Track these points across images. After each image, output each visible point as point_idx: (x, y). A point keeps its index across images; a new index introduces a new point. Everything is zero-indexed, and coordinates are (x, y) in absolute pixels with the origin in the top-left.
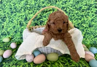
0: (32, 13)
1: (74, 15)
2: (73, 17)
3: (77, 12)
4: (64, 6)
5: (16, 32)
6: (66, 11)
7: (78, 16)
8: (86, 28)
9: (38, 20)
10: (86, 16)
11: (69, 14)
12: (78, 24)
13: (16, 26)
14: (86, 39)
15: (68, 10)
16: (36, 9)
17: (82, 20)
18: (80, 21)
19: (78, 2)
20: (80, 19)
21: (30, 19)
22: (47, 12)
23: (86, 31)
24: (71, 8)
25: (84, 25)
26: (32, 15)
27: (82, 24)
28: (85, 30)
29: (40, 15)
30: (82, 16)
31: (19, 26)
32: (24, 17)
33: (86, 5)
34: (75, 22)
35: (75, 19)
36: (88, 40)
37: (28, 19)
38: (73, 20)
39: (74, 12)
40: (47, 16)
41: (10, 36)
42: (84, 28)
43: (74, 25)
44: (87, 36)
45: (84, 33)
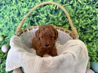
2: (81, 15)
6: (72, 5)
7: (89, 14)
8: (95, 31)
9: (34, 16)
11: (77, 10)
12: (86, 25)
15: (75, 5)
17: (93, 20)
18: (89, 22)
20: (91, 19)
21: (23, 14)
23: (96, 34)
24: (80, 1)
25: (94, 28)
26: (26, 10)
27: (92, 26)
28: (94, 34)
29: (37, 10)
30: (95, 14)
31: (12, 23)
32: (17, 11)
34: (82, 22)
35: (83, 18)
36: (95, 46)
37: (21, 15)
38: (81, 20)
39: (83, 9)
40: (45, 11)
41: (3, 34)
42: (93, 30)
43: (80, 26)
44: (95, 41)
45: (92, 37)
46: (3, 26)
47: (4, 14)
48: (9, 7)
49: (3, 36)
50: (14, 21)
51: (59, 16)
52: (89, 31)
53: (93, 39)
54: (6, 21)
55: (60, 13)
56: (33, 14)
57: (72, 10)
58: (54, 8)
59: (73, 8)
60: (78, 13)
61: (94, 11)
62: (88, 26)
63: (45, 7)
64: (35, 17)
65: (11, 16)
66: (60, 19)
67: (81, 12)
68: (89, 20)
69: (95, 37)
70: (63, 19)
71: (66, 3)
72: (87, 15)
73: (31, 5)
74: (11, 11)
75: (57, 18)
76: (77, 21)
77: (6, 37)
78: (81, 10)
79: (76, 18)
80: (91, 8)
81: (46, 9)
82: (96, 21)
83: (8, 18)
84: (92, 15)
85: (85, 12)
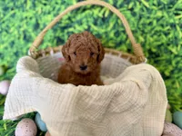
0: (49, 13)
1: (150, 24)
2: (149, 28)
3: (159, 14)
5: (16, 54)
7: (162, 26)
11: (140, 18)
12: (159, 46)
13: (17, 41)
14: (173, 83)
15: (137, 10)
16: (59, 1)
17: (170, 36)
18: (164, 39)
20: (166, 34)
21: (45, 26)
22: (84, 10)
23: (177, 63)
24: (146, 4)
25: (174, 50)
26: (49, 17)
27: (170, 48)
28: (174, 63)
29: (69, 18)
30: (173, 26)
31: (22, 41)
32: (34, 21)
34: (152, 40)
35: (153, 32)
36: (177, 85)
37: (41, 26)
38: (148, 36)
39: (152, 16)
40: (84, 20)
41: (5, 63)
42: (172, 56)
43: (148, 47)
44: (176, 76)
45: (171, 68)
46: (6, 48)
47: (10, 25)
48: (19, 13)
49: (3, 66)
51: (109, 29)
52: (165, 56)
53: (172, 72)
54: (12, 39)
55: (111, 25)
56: (63, 25)
57: (133, 19)
58: (101, 15)
59: (134, 14)
60: (144, 25)
61: (172, 21)
62: (162, 48)
63: (84, 14)
64: (66, 31)
65: (22, 29)
66: (112, 35)
67: (148, 21)
68: (164, 36)
69: (176, 68)
70: (117, 34)
71: (121, 6)
72: (158, 28)
74: (22, 20)
75: (106, 33)
76: (142, 39)
77: (9, 68)
78: (148, 18)
79: (139, 32)
80: (165, 14)
81: (86, 17)
82: (176, 38)
83: (16, 32)
84: (169, 27)
85: (155, 22)
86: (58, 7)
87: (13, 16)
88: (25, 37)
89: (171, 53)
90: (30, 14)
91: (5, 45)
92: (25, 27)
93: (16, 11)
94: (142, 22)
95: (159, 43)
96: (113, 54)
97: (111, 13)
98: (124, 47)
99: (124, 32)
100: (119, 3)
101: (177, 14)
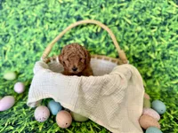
0: (55, 29)
1: (133, 36)
2: (132, 39)
3: (139, 28)
4: (115, 16)
5: (27, 62)
6: (118, 26)
7: (142, 37)
8: (155, 60)
9: (65, 41)
10: (157, 37)
12: (141, 53)
14: (154, 82)
15: (122, 26)
16: (62, 20)
17: (149, 45)
18: (144, 47)
19: (144, 8)
20: (146, 44)
21: (51, 39)
22: (82, 26)
23: (156, 66)
24: (129, 21)
25: (152, 56)
26: (55, 33)
27: (149, 54)
28: (153, 65)
29: (70, 34)
30: (150, 37)
31: (32, 52)
32: (42, 35)
33: (160, 15)
34: (135, 48)
35: (135, 42)
36: (157, 83)
37: (48, 40)
38: (132, 45)
39: (134, 30)
40: (82, 35)
41: (17, 70)
42: (152, 60)
43: (132, 54)
44: (156, 76)
45: (151, 70)
46: (19, 57)
47: (23, 39)
48: (30, 30)
49: (16, 72)
50: (36, 49)
51: (102, 40)
52: (146, 61)
53: (153, 73)
54: (24, 50)
55: (103, 37)
56: (65, 38)
57: (119, 33)
58: (94, 31)
59: (120, 29)
60: (128, 37)
61: (149, 33)
62: (143, 54)
63: (82, 30)
64: (68, 43)
65: (32, 42)
66: (103, 45)
67: (131, 34)
68: (144, 45)
69: (156, 69)
70: (108, 44)
71: (110, 23)
72: (139, 39)
73: (62, 27)
74: (33, 35)
75: (99, 44)
76: (127, 48)
77: (20, 74)
78: (131, 31)
79: (125, 43)
80: (144, 29)
81: (83, 32)
82: (153, 46)
83: (27, 44)
84: (147, 38)
85: (136, 35)
86: (61, 25)
87: (26, 32)
88: (34, 48)
89: (151, 58)
90: (39, 30)
91: (18, 55)
92: (35, 40)
93: (28, 28)
94: (126, 34)
95: (141, 50)
96: (105, 59)
97: (102, 29)
98: (113, 54)
99: (113, 43)
100: (108, 21)
101: (153, 29)
